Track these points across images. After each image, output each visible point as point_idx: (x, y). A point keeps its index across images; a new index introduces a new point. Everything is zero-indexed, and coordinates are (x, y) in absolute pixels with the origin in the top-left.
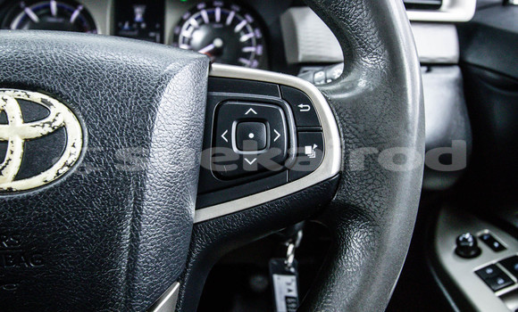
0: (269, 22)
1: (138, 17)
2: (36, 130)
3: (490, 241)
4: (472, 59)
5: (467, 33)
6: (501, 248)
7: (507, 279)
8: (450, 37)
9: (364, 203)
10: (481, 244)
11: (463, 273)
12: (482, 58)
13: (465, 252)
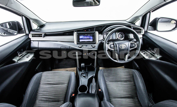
0: (126, 34)
7: (145, 54)
9: (138, 49)
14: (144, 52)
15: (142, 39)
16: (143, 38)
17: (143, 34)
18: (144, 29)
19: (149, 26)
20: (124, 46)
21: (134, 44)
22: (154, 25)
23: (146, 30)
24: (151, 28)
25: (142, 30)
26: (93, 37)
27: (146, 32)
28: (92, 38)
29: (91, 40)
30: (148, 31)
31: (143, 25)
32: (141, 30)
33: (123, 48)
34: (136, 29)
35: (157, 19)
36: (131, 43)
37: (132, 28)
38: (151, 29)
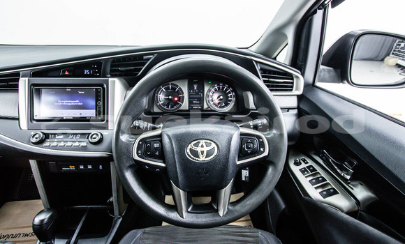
0: (239, 93)
1: (195, 88)
2: (209, 148)
3: (304, 161)
4: (301, 106)
5: (300, 98)
6: (307, 163)
7: (308, 172)
8: (295, 99)
9: (274, 160)
10: (301, 161)
11: (296, 170)
12: (304, 107)
13: (297, 164)
14: (303, 165)
15: (295, 111)
16: (298, 108)
17: (300, 92)
18: (303, 74)
19: (321, 67)
20: (205, 149)
21: (259, 137)
22: (339, 61)
23: (310, 80)
24: (329, 71)
25: (297, 77)
26: (97, 100)
27: (310, 87)
28: (92, 102)
29: (91, 113)
30: (318, 84)
31: (298, 60)
32: (291, 76)
33: (202, 159)
34: (275, 73)
35: (352, 41)
36: (242, 134)
37: (258, 68)
38: (327, 75)
